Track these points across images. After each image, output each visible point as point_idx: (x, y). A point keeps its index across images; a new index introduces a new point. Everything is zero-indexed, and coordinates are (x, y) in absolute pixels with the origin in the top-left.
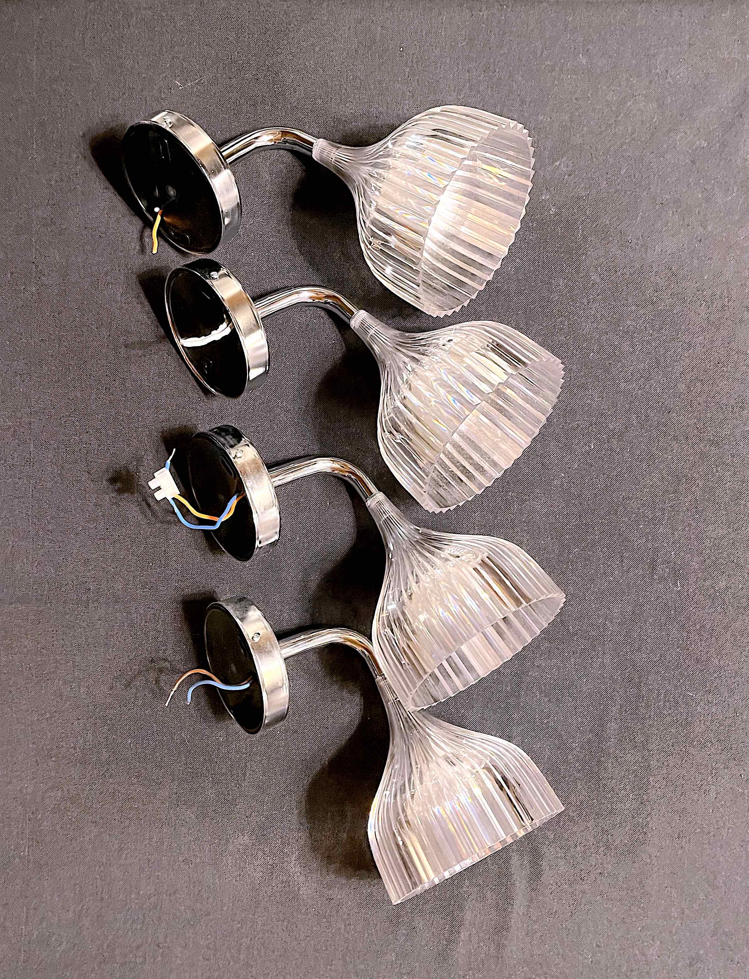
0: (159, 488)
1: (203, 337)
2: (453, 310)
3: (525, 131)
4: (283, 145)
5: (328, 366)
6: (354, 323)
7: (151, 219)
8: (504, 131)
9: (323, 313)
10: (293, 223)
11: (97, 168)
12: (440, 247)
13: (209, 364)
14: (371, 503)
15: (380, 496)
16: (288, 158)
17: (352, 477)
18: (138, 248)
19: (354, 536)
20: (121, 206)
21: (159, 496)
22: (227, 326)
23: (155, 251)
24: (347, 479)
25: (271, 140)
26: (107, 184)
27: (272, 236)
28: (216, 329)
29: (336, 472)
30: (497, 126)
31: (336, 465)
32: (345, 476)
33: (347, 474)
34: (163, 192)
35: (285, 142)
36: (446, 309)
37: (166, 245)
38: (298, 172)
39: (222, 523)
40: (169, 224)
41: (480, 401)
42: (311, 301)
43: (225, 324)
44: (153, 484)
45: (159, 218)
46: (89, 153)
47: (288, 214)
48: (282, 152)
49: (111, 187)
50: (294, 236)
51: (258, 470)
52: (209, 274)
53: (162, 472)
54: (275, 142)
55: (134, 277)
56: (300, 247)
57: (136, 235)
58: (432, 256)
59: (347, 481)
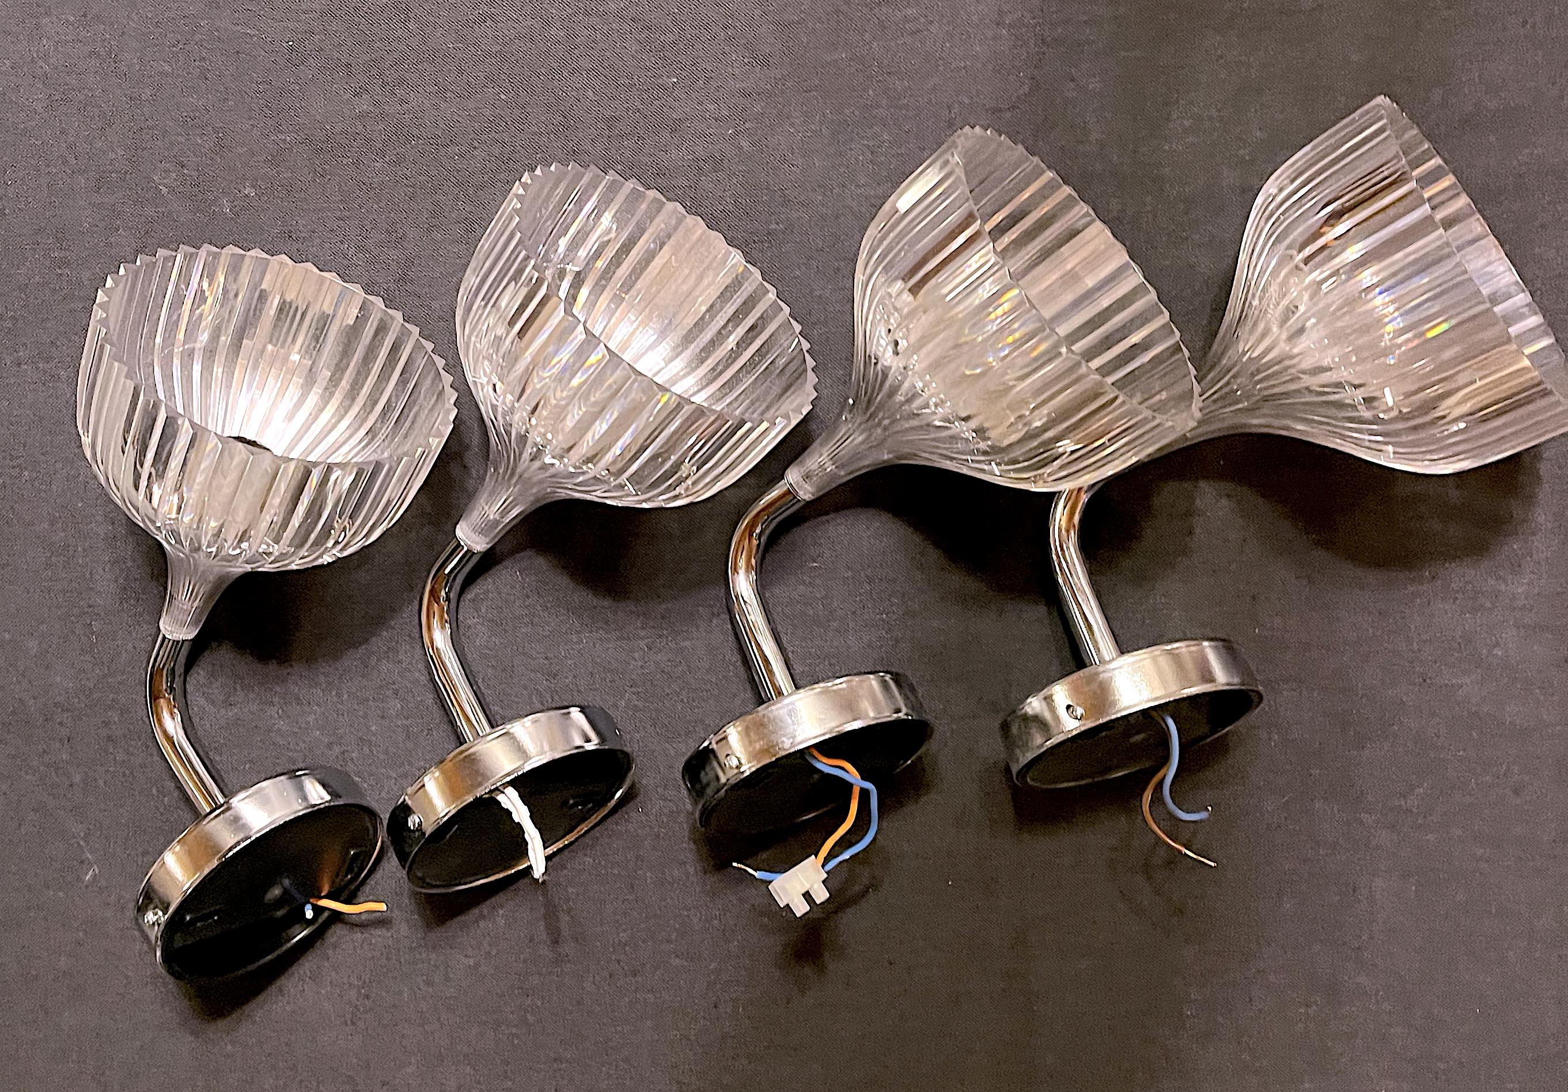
0: (807, 896)
1: (526, 836)
2: (442, 372)
3: (109, 283)
4: (179, 691)
5: (563, 581)
6: (479, 544)
7: (326, 914)
8: (112, 328)
9: (469, 596)
10: (310, 660)
11: (248, 1008)
12: (332, 394)
13: (576, 805)
14: (806, 493)
15: (793, 476)
16: (199, 675)
17: (758, 531)
18: (378, 932)
19: (872, 512)
20: (307, 965)
21: (821, 895)
22: (503, 793)
23: (383, 907)
24: (763, 539)
25: (172, 714)
26: (273, 989)
27: (339, 695)
28: (509, 813)
29: (753, 561)
30: (102, 347)
31: (742, 563)
32: (758, 545)
33: (755, 542)
34: (279, 903)
35: (172, 689)
36: (441, 388)
37: (371, 882)
38: (223, 655)
39: (863, 778)
40: (331, 886)
41: (602, 345)
42: (447, 625)
43: (501, 798)
44: (801, 908)
45: (325, 903)
46: (221, 1023)
47: (298, 668)
48: (189, 688)
49: (278, 983)
50: (336, 655)
51: (761, 725)
52: (413, 831)
53: (776, 891)
54: (175, 707)
55: (432, 936)
56: (354, 645)
57: (358, 935)
58: (350, 406)
59: (769, 537)
